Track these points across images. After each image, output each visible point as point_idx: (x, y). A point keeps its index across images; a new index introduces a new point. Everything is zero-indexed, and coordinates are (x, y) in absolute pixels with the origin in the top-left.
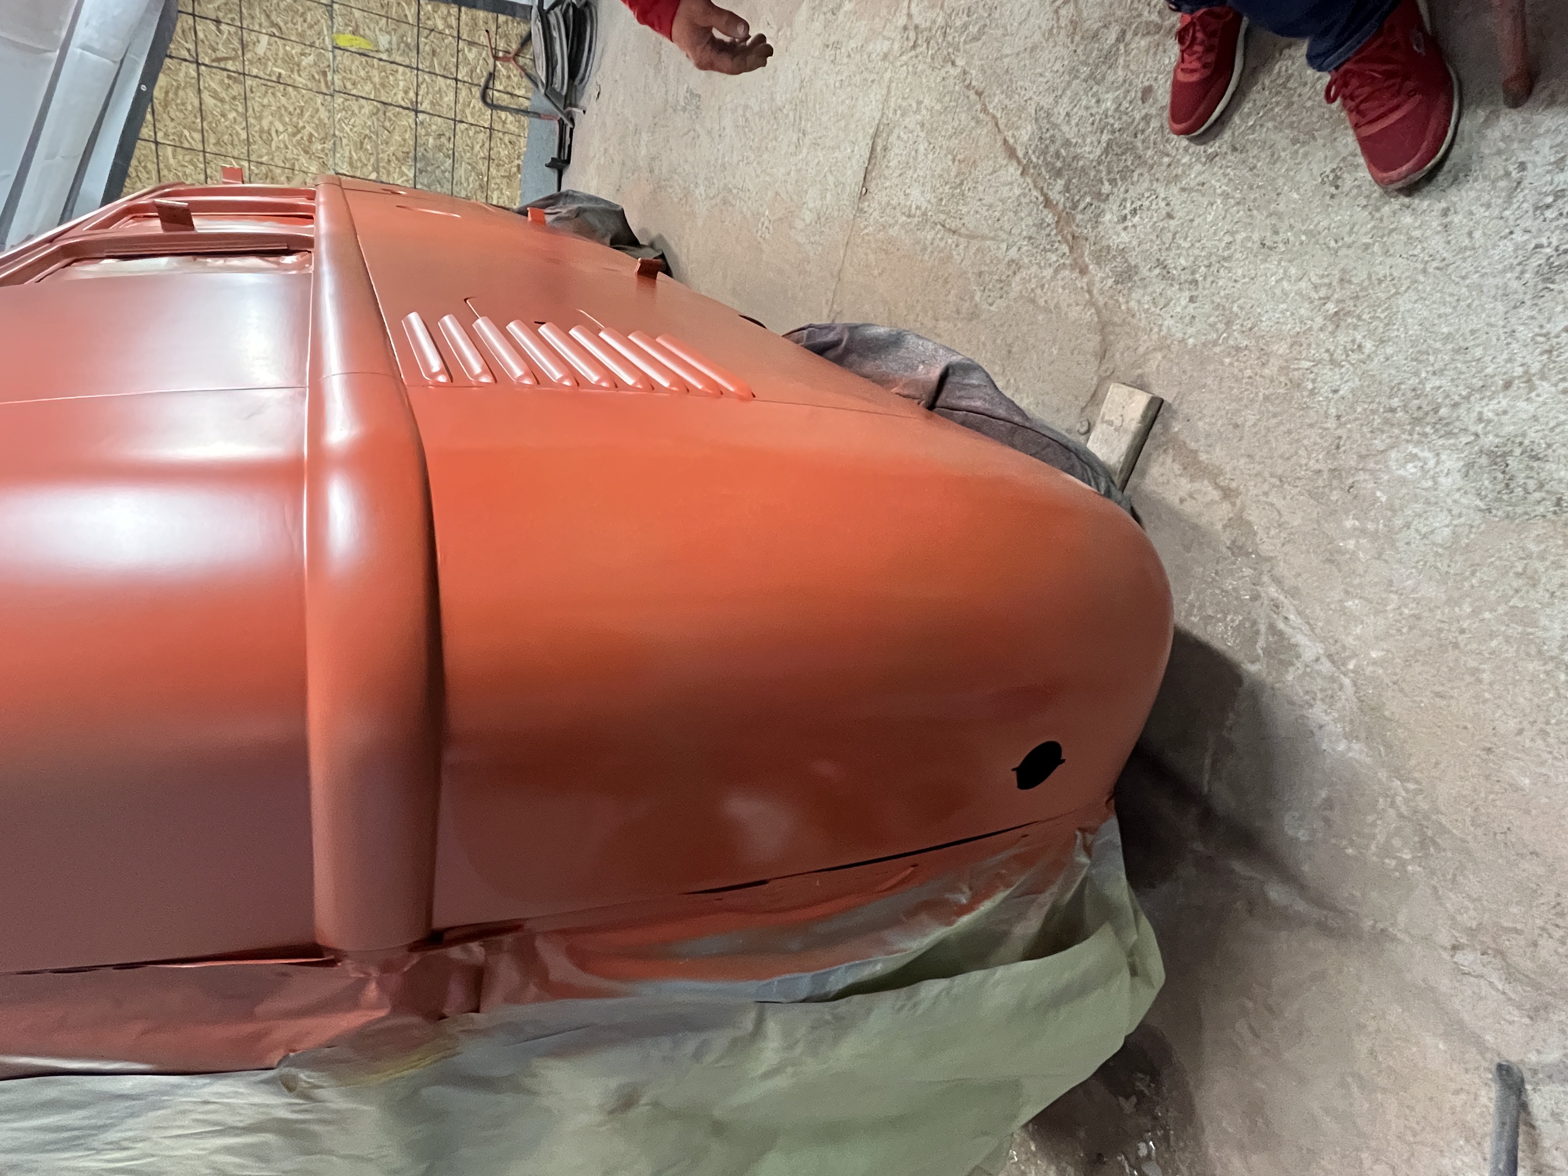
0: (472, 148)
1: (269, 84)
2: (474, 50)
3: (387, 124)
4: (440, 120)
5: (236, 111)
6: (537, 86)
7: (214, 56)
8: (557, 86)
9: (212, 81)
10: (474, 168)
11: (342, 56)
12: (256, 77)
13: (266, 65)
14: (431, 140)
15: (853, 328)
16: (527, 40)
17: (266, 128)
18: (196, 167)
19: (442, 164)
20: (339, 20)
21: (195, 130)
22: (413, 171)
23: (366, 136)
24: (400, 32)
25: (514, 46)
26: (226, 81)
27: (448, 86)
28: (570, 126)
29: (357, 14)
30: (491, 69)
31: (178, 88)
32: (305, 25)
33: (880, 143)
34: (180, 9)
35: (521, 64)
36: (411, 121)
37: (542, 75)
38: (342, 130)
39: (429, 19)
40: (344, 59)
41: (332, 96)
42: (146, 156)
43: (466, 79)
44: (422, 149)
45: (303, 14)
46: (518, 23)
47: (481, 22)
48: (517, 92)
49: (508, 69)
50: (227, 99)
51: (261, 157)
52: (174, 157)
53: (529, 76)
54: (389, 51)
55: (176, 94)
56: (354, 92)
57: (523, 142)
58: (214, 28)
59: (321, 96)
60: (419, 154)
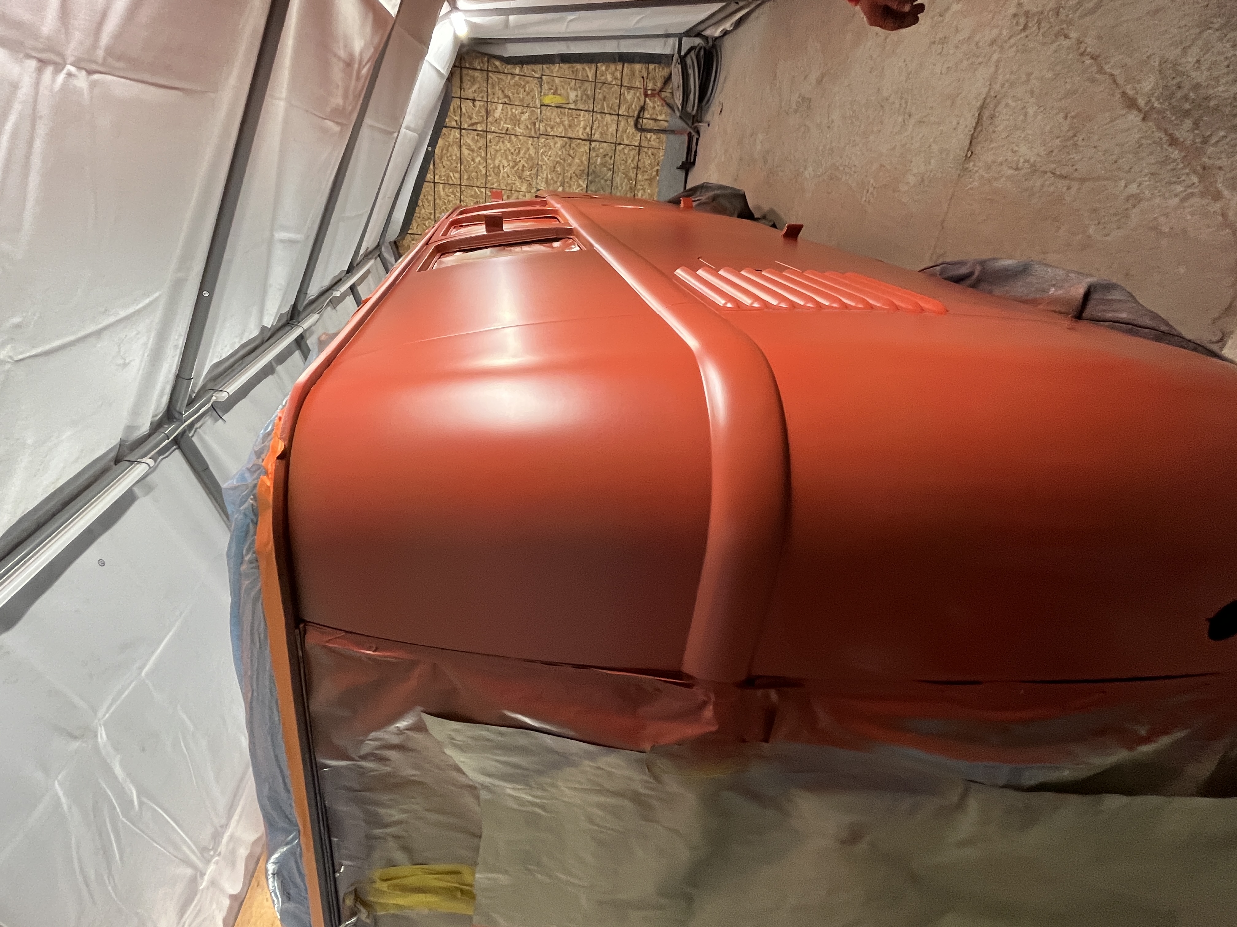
0: (626, 162)
1: (501, 135)
2: (632, 92)
3: (571, 152)
4: (605, 144)
5: (481, 156)
6: (674, 111)
7: (470, 122)
8: (689, 109)
9: (468, 139)
10: (626, 176)
11: (546, 110)
12: (493, 132)
13: (500, 123)
14: (599, 160)
15: (982, 263)
16: (668, 79)
17: (497, 165)
18: (455, 195)
19: (605, 175)
20: (545, 87)
21: (457, 172)
22: (586, 183)
23: (557, 162)
24: (583, 88)
25: (659, 85)
26: (476, 137)
27: (612, 120)
28: (696, 136)
29: (557, 80)
30: (642, 103)
31: (449, 146)
32: (525, 93)
33: (986, 114)
34: (453, 95)
35: (663, 96)
36: (587, 148)
37: (678, 101)
38: (543, 160)
39: (602, 76)
40: (547, 112)
41: (538, 138)
42: (428, 192)
43: (624, 113)
44: (593, 166)
45: (524, 87)
46: (663, 69)
47: (637, 72)
48: (659, 118)
49: (654, 102)
50: (476, 149)
51: (493, 184)
52: (443, 190)
53: (668, 105)
54: (575, 102)
55: (447, 150)
56: (552, 133)
57: (661, 153)
58: (471, 104)
59: (531, 139)
60: (591, 171)
